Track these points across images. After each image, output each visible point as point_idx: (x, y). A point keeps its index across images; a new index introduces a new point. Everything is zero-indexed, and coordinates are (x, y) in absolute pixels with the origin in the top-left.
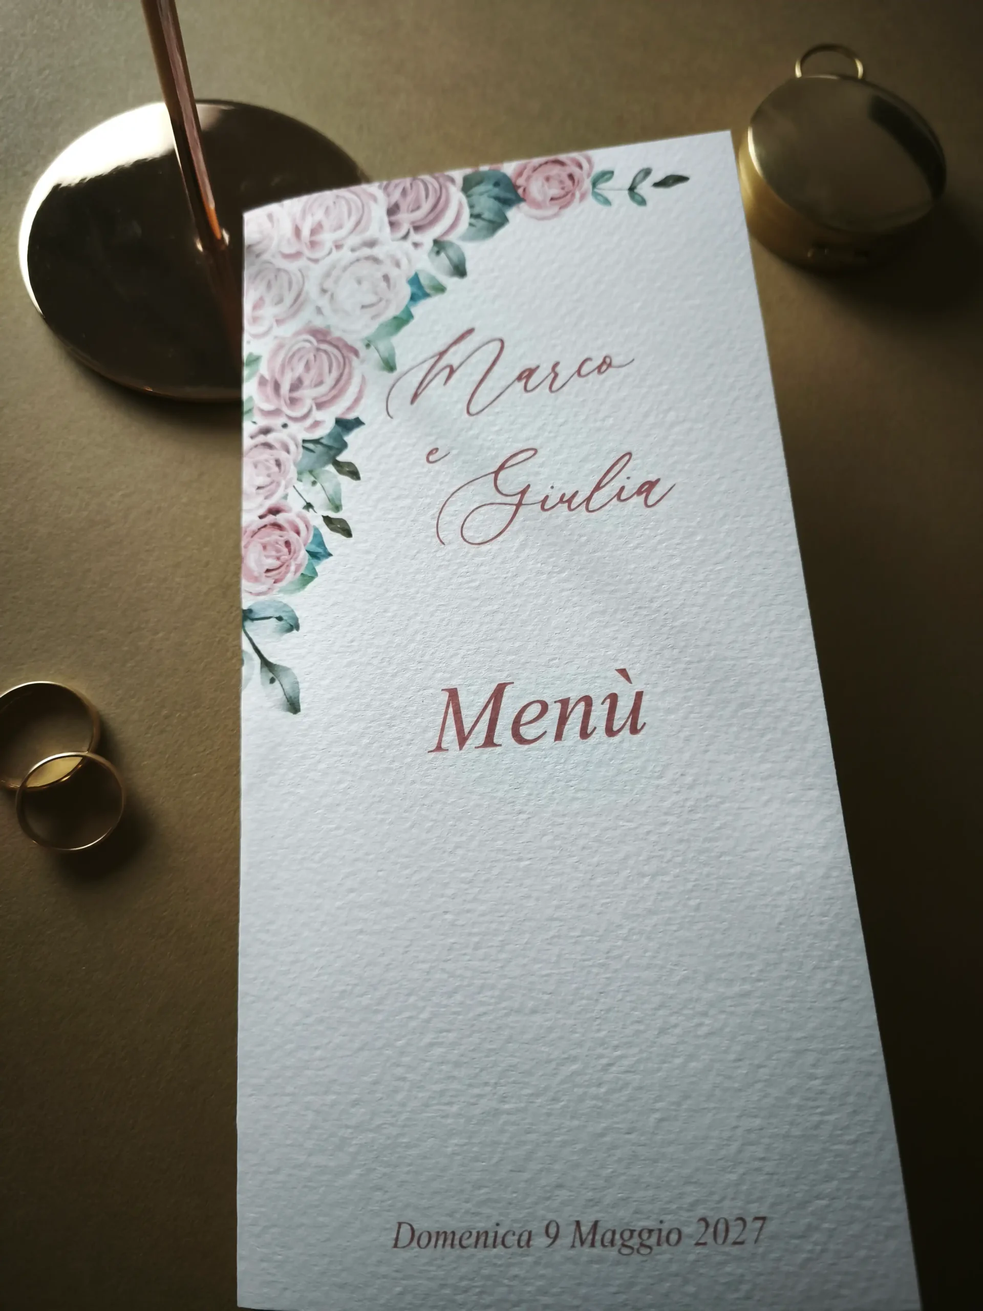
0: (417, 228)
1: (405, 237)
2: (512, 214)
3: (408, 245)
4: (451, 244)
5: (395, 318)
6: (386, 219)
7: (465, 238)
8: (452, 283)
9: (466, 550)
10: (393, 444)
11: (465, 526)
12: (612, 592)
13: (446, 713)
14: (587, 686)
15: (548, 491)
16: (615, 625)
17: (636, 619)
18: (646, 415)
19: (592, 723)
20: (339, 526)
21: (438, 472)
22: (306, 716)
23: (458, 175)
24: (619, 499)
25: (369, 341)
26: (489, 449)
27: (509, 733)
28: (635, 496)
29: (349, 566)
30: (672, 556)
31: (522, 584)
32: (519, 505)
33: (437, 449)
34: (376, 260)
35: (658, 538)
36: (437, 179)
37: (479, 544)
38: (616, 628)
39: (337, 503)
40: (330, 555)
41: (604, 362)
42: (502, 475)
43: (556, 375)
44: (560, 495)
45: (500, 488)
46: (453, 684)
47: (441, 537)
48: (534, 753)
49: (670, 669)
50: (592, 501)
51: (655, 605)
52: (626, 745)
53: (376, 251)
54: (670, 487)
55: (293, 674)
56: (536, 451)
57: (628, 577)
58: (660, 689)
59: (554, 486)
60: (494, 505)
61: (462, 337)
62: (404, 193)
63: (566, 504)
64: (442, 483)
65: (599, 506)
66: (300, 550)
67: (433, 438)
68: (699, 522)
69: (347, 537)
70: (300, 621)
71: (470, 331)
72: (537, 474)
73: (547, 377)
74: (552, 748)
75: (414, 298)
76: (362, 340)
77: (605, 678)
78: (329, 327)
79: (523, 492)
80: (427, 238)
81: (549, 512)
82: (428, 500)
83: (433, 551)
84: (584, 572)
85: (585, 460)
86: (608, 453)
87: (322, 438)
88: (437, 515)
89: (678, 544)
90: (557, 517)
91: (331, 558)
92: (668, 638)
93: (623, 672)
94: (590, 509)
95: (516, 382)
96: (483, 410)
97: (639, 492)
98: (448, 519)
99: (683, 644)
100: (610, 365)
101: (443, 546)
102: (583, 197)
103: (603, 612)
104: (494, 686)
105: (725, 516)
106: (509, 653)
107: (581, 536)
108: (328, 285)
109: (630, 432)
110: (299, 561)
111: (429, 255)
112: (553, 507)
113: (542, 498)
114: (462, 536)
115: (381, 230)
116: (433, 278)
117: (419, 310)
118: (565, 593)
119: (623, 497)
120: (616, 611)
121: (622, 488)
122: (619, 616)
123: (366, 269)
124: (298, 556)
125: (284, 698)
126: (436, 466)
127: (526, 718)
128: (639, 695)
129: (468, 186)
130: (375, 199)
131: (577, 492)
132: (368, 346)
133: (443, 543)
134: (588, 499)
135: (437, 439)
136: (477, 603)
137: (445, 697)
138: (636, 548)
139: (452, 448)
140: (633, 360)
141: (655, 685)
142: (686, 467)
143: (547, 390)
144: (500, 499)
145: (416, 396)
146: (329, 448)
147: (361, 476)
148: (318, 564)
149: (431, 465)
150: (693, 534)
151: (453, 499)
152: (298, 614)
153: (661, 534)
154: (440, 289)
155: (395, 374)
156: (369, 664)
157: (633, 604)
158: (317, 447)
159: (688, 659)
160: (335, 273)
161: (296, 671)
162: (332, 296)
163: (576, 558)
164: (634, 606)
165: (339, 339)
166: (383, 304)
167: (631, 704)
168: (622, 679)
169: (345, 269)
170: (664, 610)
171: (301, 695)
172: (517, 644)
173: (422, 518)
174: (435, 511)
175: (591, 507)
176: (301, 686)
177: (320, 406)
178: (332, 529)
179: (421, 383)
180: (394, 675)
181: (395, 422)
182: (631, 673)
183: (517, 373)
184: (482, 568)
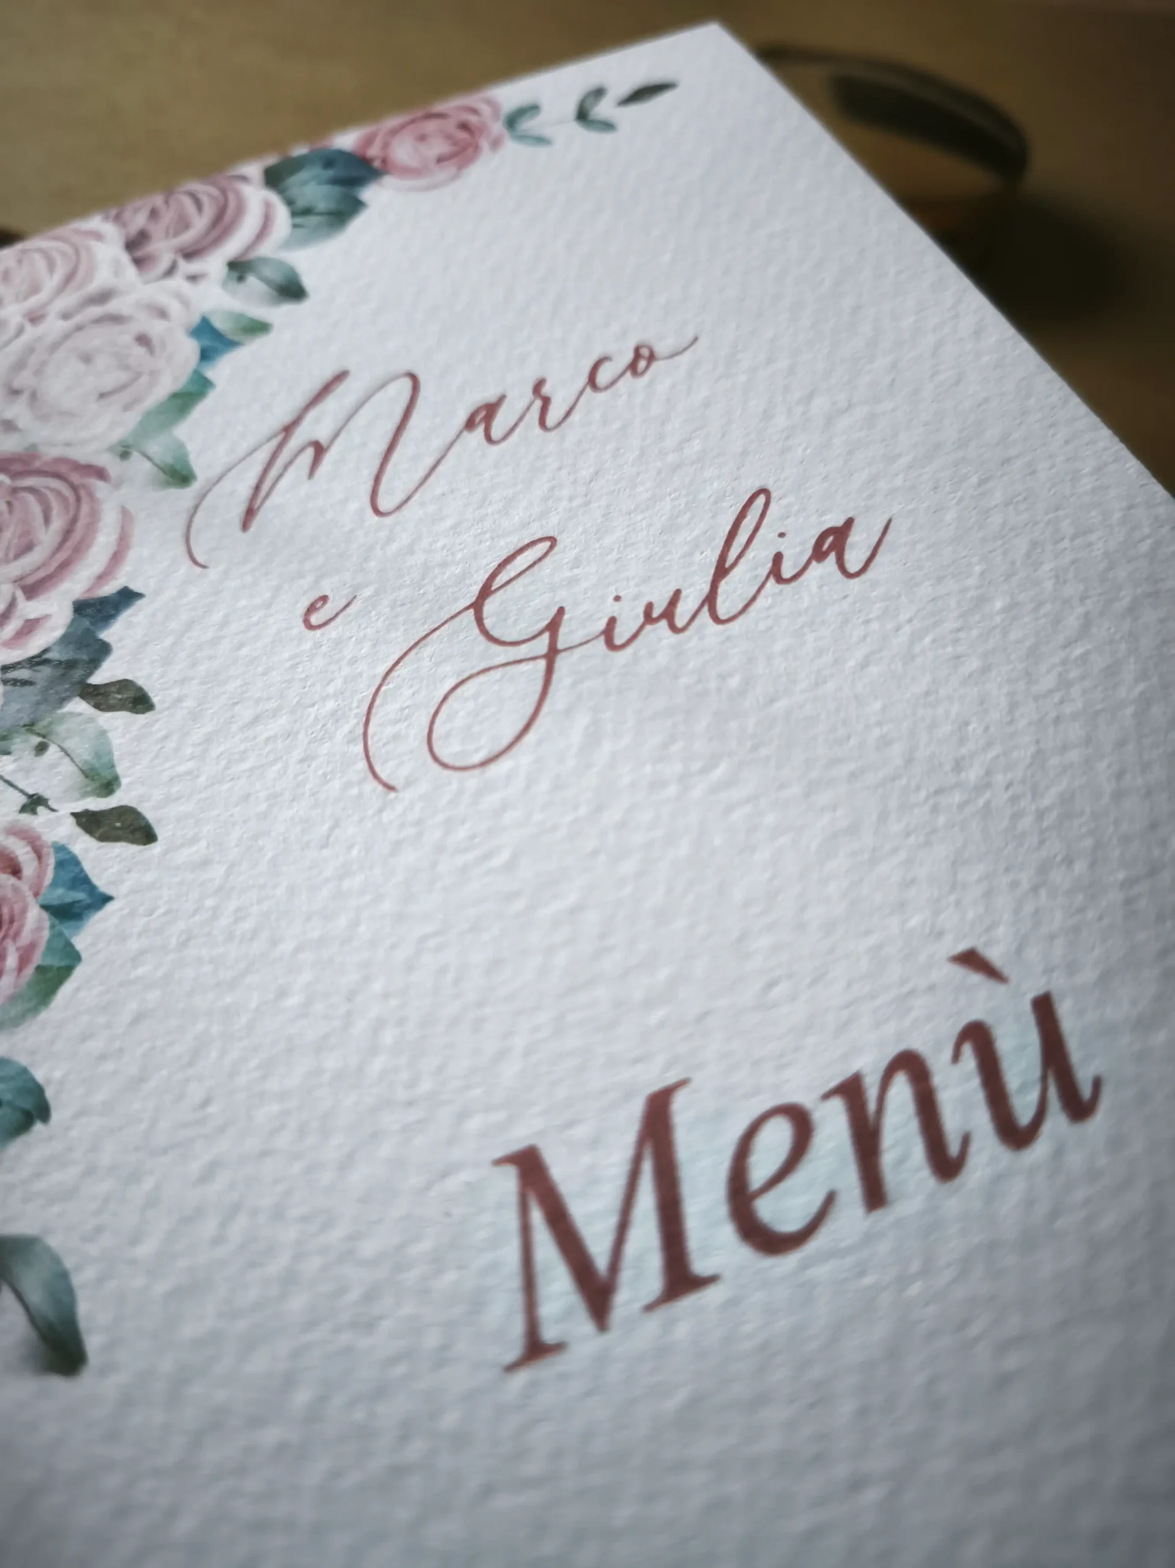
0: (190, 254)
1: (171, 271)
2: (370, 194)
3: (177, 282)
4: (264, 260)
5: (175, 396)
6: (125, 258)
7: (288, 244)
8: (281, 314)
9: (455, 786)
10: (217, 617)
11: (435, 735)
12: (853, 776)
13: (526, 1230)
14: (890, 1028)
15: (611, 608)
16: (895, 851)
17: (941, 820)
18: (767, 415)
19: (952, 1123)
20: (118, 824)
21: (339, 643)
22: (105, 1370)
23: (254, 170)
24: (780, 580)
25: (128, 447)
26: (444, 565)
27: (727, 1232)
28: (814, 563)
29: (161, 911)
30: (957, 659)
31: (621, 826)
32: (552, 654)
33: (324, 599)
34: (116, 319)
35: (907, 629)
36: (213, 184)
37: (484, 763)
38: (902, 855)
39: (106, 775)
40: (107, 899)
41: (637, 355)
42: (490, 607)
43: (546, 401)
44: (640, 610)
45: (495, 633)
46: (517, 1139)
47: (383, 776)
48: (821, 1272)
49: (1090, 915)
50: (720, 600)
51: (973, 774)
52: (1075, 1160)
53: (113, 306)
54: (881, 526)
55: (48, 1250)
56: (553, 541)
57: (876, 732)
58: (1088, 975)
59: (621, 594)
60: (492, 673)
61: (326, 390)
62: (154, 214)
63: (664, 623)
64: (353, 661)
65: (740, 606)
66: (24, 911)
67: (310, 579)
68: (982, 574)
69: (145, 844)
70: (49, 1094)
71: (340, 377)
72: (573, 581)
73: (528, 408)
74: (869, 1238)
75: (206, 355)
76: (111, 449)
77: (932, 988)
78: (33, 446)
79: (553, 627)
80: (215, 264)
81: (629, 650)
82: (331, 705)
83: (370, 812)
84: (764, 752)
85: (671, 527)
86: (716, 502)
87: (45, 651)
88: (361, 730)
89: (959, 630)
90: (652, 654)
91: (110, 907)
92: (1042, 842)
93: (971, 959)
94: (722, 617)
95: (465, 433)
96: (408, 498)
97: (818, 554)
98: (390, 731)
99: (1088, 842)
100: (652, 358)
101: (392, 795)
102: (496, 144)
103: (853, 830)
104: (636, 1109)
105: (1034, 544)
106: (649, 1004)
107: (723, 677)
108: (24, 379)
109: (744, 453)
110: (25, 938)
111: (224, 284)
112: (635, 636)
113: (602, 625)
114: (435, 758)
115: (117, 273)
116: (239, 317)
117: (221, 371)
118: (737, 815)
119: (787, 571)
120: (883, 817)
121: (778, 558)
122: (896, 827)
123: (97, 338)
124: (22, 926)
125: (32, 1335)
126: (333, 632)
127: (760, 1169)
128: (1044, 1008)
129: (274, 178)
130: (98, 236)
131: (677, 594)
132: (125, 455)
133: (390, 788)
134: (710, 600)
135: (317, 581)
136: (520, 905)
137: (508, 1181)
138: (864, 664)
139: (358, 587)
140: (695, 339)
141: (1072, 968)
142: (898, 482)
143: (537, 430)
144: (502, 654)
145: (250, 513)
146: (71, 665)
147: (155, 700)
148: (78, 929)
149: (318, 632)
150: (981, 601)
151: (391, 686)
152: (39, 1075)
153: (910, 621)
154: (258, 328)
155: (196, 487)
156: (264, 1154)
157: (918, 788)
158: (38, 671)
159: (1121, 876)
160: (33, 360)
161: (54, 1242)
162: (34, 396)
163: (733, 725)
164: (923, 794)
165: (61, 460)
166: (144, 380)
167: (1033, 1038)
168: (976, 978)
169: (55, 347)
170: (1000, 779)
171: (84, 1309)
172: (663, 974)
173: (326, 747)
174: (353, 722)
175: (723, 611)
176: (76, 1280)
177: (32, 590)
178: (103, 838)
179: (257, 488)
180: (346, 1163)
181: (213, 574)
182: (994, 955)
183: (462, 417)
184: (508, 817)
